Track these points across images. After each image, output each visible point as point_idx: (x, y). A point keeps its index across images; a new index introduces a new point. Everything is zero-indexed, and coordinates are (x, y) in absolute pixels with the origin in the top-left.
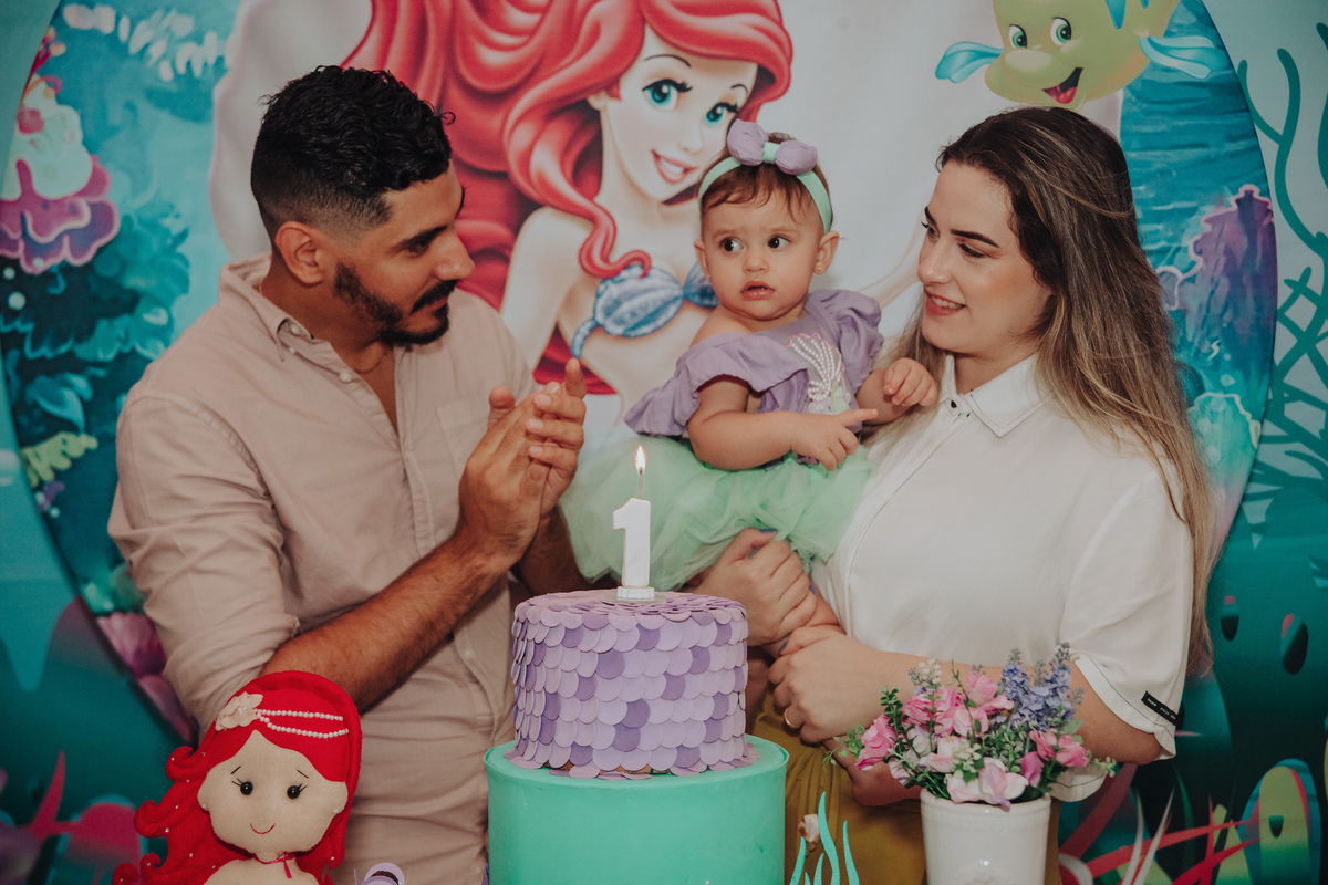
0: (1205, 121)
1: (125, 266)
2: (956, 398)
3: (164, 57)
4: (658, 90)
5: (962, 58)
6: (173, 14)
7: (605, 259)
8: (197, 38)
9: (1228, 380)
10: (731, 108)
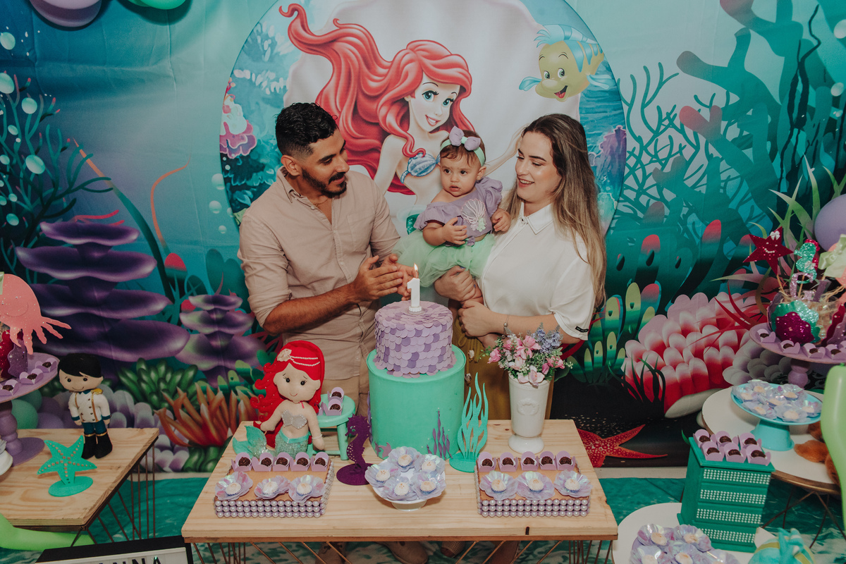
0: (607, 104)
1: (259, 156)
2: (523, 218)
3: (267, 87)
4: (427, 94)
5: (528, 83)
6: (269, 71)
7: (411, 152)
8: (277, 80)
9: (608, 188)
10: (451, 100)
